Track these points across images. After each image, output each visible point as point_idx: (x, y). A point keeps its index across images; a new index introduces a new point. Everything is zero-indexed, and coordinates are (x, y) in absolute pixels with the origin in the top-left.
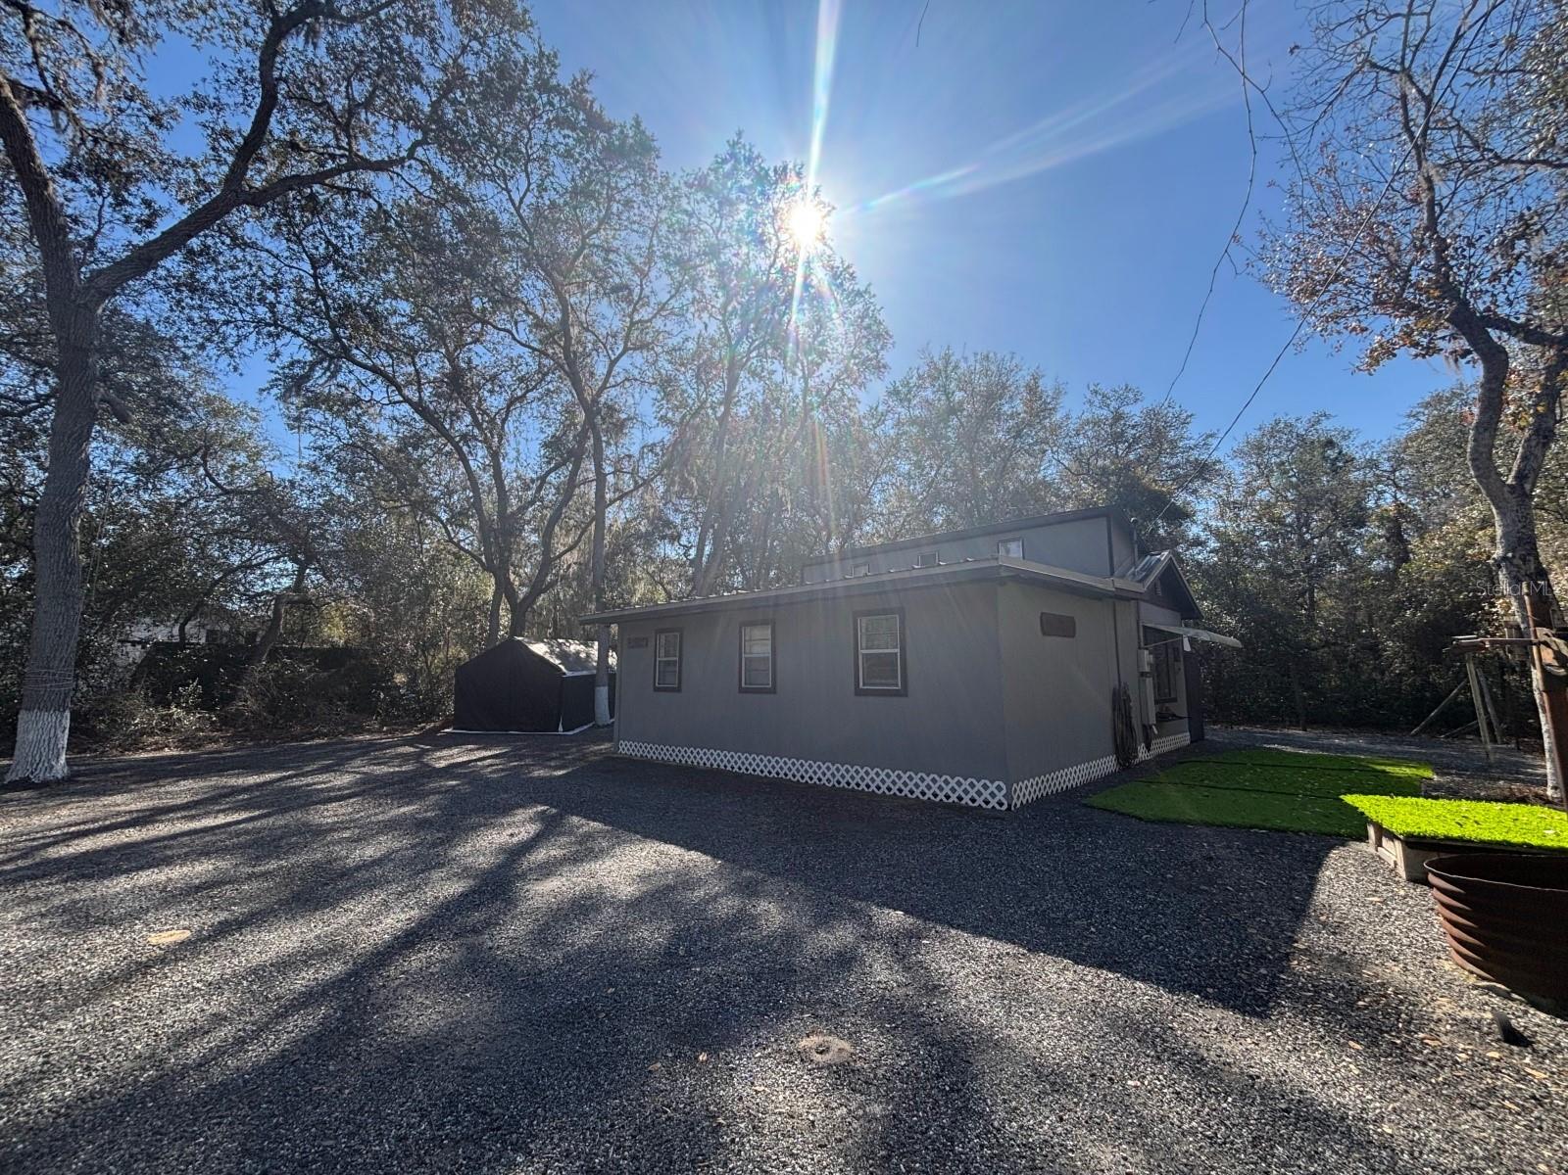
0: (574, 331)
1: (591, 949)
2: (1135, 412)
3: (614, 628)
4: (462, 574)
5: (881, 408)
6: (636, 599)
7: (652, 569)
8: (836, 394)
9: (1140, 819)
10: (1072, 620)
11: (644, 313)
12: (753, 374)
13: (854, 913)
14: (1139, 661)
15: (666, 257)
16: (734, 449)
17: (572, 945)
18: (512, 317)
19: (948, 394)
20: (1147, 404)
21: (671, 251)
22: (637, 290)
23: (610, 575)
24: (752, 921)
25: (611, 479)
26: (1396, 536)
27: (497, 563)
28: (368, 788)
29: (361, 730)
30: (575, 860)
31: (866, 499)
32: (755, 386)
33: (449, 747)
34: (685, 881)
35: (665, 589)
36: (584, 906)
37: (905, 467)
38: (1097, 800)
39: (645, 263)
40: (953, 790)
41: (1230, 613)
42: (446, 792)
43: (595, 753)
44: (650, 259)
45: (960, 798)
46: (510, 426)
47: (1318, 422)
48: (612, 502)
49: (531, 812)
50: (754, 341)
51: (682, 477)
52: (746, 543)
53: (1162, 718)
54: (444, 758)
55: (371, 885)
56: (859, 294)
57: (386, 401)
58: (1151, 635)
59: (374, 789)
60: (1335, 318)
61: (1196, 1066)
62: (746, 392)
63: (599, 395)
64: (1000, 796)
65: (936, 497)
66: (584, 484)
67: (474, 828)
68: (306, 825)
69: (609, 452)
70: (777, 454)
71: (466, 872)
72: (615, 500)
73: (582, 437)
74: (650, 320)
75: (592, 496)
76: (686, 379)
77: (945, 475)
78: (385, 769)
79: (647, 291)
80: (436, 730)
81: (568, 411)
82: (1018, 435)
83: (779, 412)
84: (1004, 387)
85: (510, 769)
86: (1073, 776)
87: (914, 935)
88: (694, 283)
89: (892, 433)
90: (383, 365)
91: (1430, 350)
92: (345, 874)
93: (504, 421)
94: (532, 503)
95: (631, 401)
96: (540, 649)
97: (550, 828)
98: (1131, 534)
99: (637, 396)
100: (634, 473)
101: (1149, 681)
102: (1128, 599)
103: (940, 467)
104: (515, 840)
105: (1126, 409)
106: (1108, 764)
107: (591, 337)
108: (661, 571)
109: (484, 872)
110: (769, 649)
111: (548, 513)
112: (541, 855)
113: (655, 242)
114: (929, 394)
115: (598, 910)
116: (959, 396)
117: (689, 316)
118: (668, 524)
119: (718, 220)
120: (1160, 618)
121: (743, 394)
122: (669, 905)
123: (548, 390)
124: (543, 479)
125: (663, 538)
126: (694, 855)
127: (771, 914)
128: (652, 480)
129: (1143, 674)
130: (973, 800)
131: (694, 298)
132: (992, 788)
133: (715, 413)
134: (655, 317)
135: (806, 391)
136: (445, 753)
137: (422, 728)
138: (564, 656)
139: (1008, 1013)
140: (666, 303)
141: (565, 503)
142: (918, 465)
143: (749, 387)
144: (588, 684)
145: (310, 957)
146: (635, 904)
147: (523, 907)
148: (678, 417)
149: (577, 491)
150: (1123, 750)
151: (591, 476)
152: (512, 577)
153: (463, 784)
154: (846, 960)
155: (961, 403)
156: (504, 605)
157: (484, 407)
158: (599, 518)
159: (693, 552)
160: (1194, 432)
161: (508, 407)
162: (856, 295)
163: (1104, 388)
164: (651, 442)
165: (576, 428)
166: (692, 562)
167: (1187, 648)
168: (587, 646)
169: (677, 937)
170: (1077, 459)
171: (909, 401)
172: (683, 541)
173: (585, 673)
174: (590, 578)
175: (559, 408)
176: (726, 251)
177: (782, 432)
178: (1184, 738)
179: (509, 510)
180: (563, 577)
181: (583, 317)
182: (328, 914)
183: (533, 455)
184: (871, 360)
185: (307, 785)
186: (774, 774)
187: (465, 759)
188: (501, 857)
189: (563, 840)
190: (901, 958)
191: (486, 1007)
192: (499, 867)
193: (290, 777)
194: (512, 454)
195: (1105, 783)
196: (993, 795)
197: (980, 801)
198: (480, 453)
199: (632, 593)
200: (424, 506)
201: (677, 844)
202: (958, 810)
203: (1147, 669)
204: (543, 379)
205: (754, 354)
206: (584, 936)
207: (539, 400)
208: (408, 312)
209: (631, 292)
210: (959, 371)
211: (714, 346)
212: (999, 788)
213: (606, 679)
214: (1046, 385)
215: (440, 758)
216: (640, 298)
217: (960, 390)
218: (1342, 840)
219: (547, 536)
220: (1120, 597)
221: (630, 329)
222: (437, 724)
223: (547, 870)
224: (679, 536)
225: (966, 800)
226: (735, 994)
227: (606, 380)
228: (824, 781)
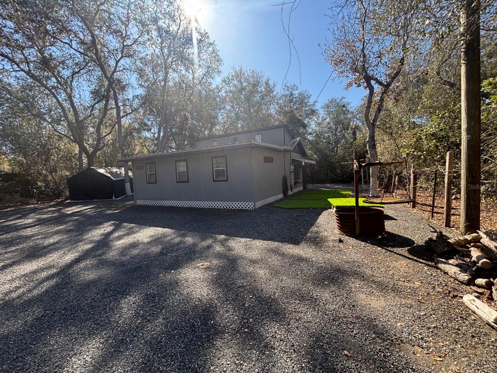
0: (99, 47)
1: (138, 255)
2: (296, 93)
3: (130, 163)
4: (63, 144)
5: (220, 86)
6: (136, 152)
7: (141, 141)
8: (204, 80)
9: (285, 208)
10: (272, 158)
11: (128, 42)
12: (174, 70)
13: (212, 237)
14: (290, 168)
15: (135, 19)
16: (168, 98)
17: (132, 255)
18: (69, 38)
19: (241, 83)
20: (299, 91)
21: (137, 16)
22: (124, 32)
23: (126, 144)
24: (184, 242)
25: (122, 108)
26: (354, 133)
27: (79, 139)
28: (41, 222)
29: (29, 204)
30: (128, 234)
31: (216, 117)
32: (175, 75)
33: (71, 206)
34: (164, 236)
35: (147, 149)
36: (134, 245)
37: (228, 107)
38: (276, 205)
39: (126, 21)
40: (240, 206)
41: (316, 154)
42: (75, 221)
43: (128, 205)
44: (128, 20)
45: (242, 207)
46: (74, 84)
47: (342, 99)
48: (123, 117)
49: (110, 223)
50: (173, 58)
51: (150, 108)
52: (176, 132)
53: (295, 183)
54: (70, 210)
55: (57, 249)
56: (211, 44)
57: (12, 70)
58: (294, 161)
59: (45, 222)
60: (342, 72)
61: (283, 255)
62: (172, 77)
63: (113, 74)
64: (252, 206)
65: (238, 118)
66: (111, 109)
67: (90, 230)
68: (21, 236)
69: (120, 97)
70: (184, 101)
71: (91, 242)
72: (125, 116)
73: (108, 91)
74: (131, 45)
75: (115, 113)
76: (148, 70)
77: (241, 111)
78: (46, 216)
79: (128, 33)
80: (63, 201)
81: (100, 79)
82: (263, 99)
83: (184, 85)
84: (259, 82)
85: (98, 212)
86: (271, 199)
87: (226, 240)
88: (148, 32)
89: (224, 95)
90: (6, 53)
91: (359, 86)
92: (44, 247)
93: (72, 82)
94: (90, 116)
95: (126, 77)
96: (102, 171)
97: (117, 227)
98: (290, 133)
99: (129, 76)
100: (131, 106)
101: (292, 174)
102: (288, 152)
103: (239, 108)
104: (106, 232)
105: (294, 92)
106: (281, 196)
107: (106, 49)
108: (145, 142)
109: (98, 241)
110: (186, 169)
111: (97, 120)
112: (116, 234)
113: (130, 12)
114: (235, 82)
115: (138, 246)
116: (245, 84)
117: (147, 45)
118: (146, 125)
119: (156, 7)
120: (296, 156)
121: (170, 78)
122: (160, 242)
123: (90, 70)
124: (93, 106)
125: (144, 130)
126: (166, 229)
127: (189, 240)
128: (138, 109)
129: (291, 172)
130: (246, 208)
131: (148, 38)
132: (250, 204)
133: (160, 84)
134: (133, 44)
135: (193, 78)
136: (69, 209)
137: (56, 201)
138: (111, 173)
139: (246, 252)
140: (137, 39)
141: (104, 116)
142: (233, 107)
143: (172, 75)
144: (122, 182)
145: (43, 269)
146: (149, 243)
147: (114, 248)
148: (146, 84)
149: (108, 112)
150: (285, 192)
151: (114, 106)
152: (85, 145)
153: (81, 218)
154: (209, 247)
155: (245, 87)
156: (84, 156)
157: (61, 74)
158: (119, 122)
159: (156, 135)
160: (312, 101)
161: (72, 76)
162: (210, 44)
163: (288, 85)
164: (136, 94)
165: (104, 87)
166: (156, 139)
167: (303, 164)
168: (119, 169)
169: (163, 249)
170: (280, 107)
171: (229, 84)
172: (152, 131)
173: (120, 179)
174: (118, 145)
175: (95, 77)
176: (160, 21)
177: (186, 93)
178: (301, 188)
179: (80, 119)
180: (107, 145)
181: (102, 41)
182: (43, 258)
183: (87, 97)
184: (216, 69)
185: (14, 224)
186: (190, 206)
187: (79, 210)
188: (102, 237)
189: (123, 230)
190: (223, 245)
191: (109, 271)
192: (103, 239)
193: (3, 222)
194: (78, 96)
195: (280, 200)
196: (250, 206)
197: (247, 208)
198: (63, 95)
199: (134, 150)
200: (40, 116)
201: (160, 227)
202: (242, 210)
203: (292, 170)
204: (87, 65)
205: (174, 63)
206: (135, 252)
207: (86, 73)
208: (13, 27)
209: (122, 34)
210: (245, 76)
211: (158, 58)
212: (252, 204)
213: (128, 180)
214: (271, 83)
215: (68, 211)
216: (126, 36)
217: (245, 82)
218: (327, 209)
219: (98, 130)
220: (286, 151)
221: (123, 48)
222: (63, 199)
223: (119, 238)
224: (151, 129)
225: (244, 208)
226: (180, 258)
227: (115, 69)
228: (205, 206)
